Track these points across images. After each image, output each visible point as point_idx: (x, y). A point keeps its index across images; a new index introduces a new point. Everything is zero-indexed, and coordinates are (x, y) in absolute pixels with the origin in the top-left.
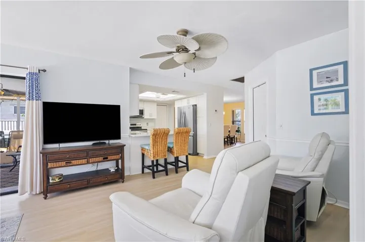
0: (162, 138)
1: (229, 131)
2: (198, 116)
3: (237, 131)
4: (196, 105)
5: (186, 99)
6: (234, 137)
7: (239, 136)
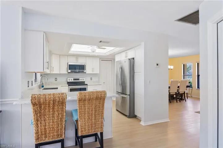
0: (53, 109)
1: (178, 87)
2: (136, 71)
3: (187, 87)
4: (133, 59)
5: (124, 53)
6: (184, 93)
7: (191, 91)
